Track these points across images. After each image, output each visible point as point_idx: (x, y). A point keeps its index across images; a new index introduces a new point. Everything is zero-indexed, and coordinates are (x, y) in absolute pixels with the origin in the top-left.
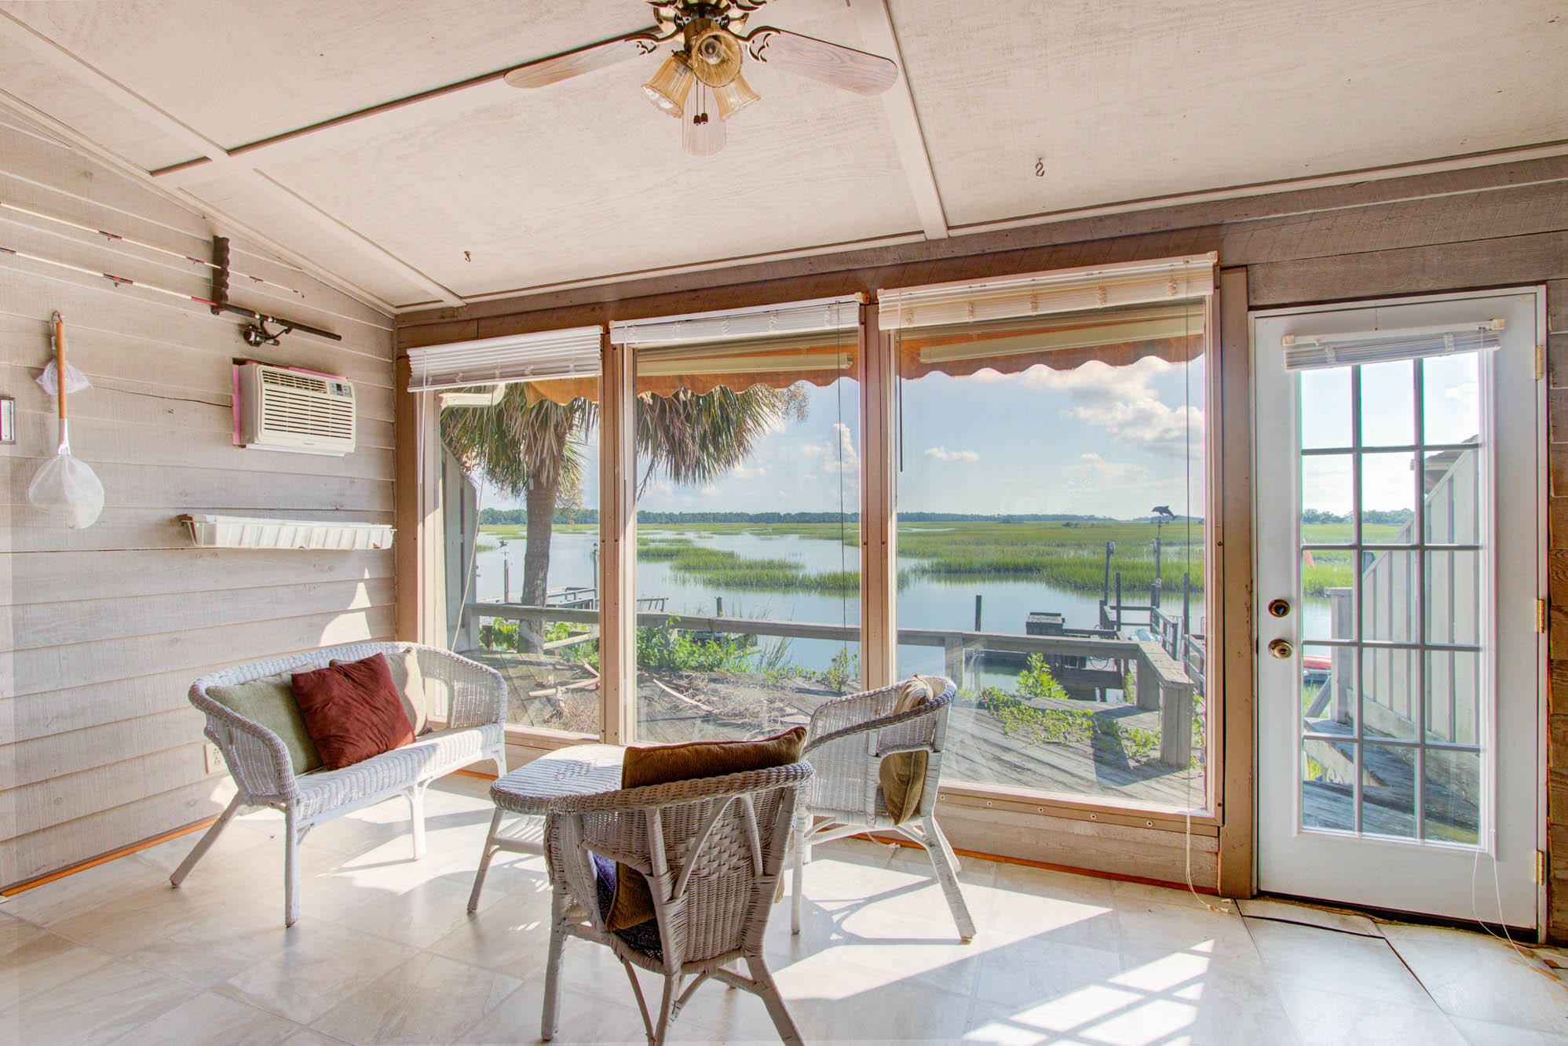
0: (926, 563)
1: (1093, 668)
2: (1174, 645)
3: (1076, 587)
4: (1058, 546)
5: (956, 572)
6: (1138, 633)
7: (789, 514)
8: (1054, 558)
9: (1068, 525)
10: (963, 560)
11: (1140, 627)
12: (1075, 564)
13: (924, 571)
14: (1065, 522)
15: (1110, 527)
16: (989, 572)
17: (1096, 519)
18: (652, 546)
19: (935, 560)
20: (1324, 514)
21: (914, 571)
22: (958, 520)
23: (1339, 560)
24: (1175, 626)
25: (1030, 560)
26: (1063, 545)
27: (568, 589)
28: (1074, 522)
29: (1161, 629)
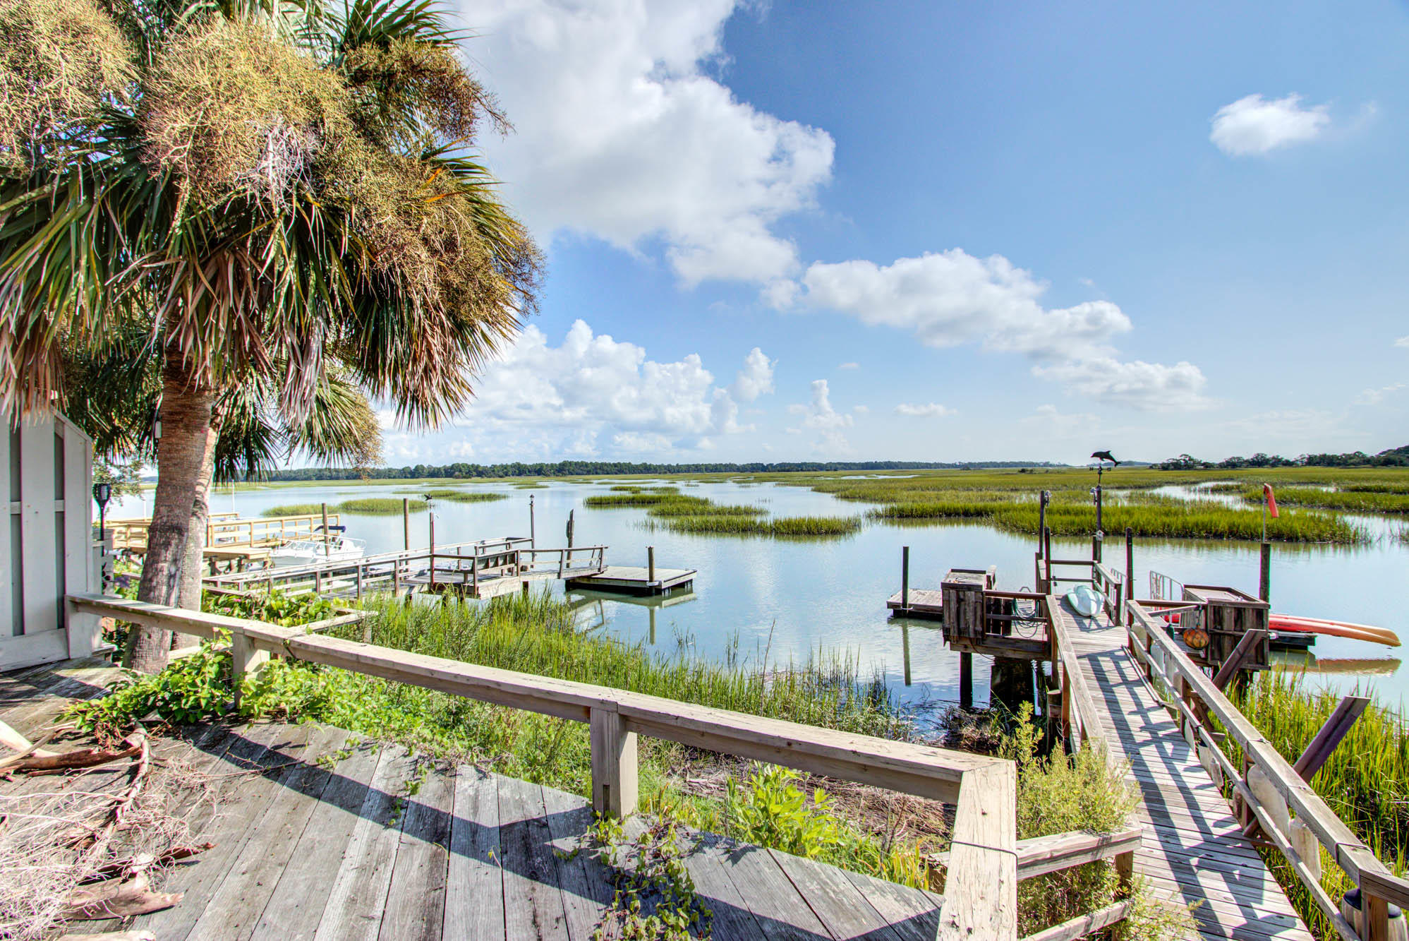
0: (880, 508)
1: (1020, 637)
2: (1118, 608)
3: (1023, 531)
4: (1012, 490)
5: (907, 516)
6: (1076, 590)
7: (771, 465)
8: (1003, 503)
9: (1023, 471)
10: (915, 505)
11: (1080, 584)
12: (1023, 509)
13: (878, 516)
14: (1020, 469)
15: (1064, 473)
16: (941, 516)
17: (1051, 466)
18: (643, 493)
19: (889, 506)
20: (1273, 458)
21: (869, 516)
22: (923, 467)
23: (1295, 503)
24: (1118, 587)
25: (980, 505)
26: (1017, 490)
27: (508, 539)
28: (1030, 468)
29: (1103, 588)
